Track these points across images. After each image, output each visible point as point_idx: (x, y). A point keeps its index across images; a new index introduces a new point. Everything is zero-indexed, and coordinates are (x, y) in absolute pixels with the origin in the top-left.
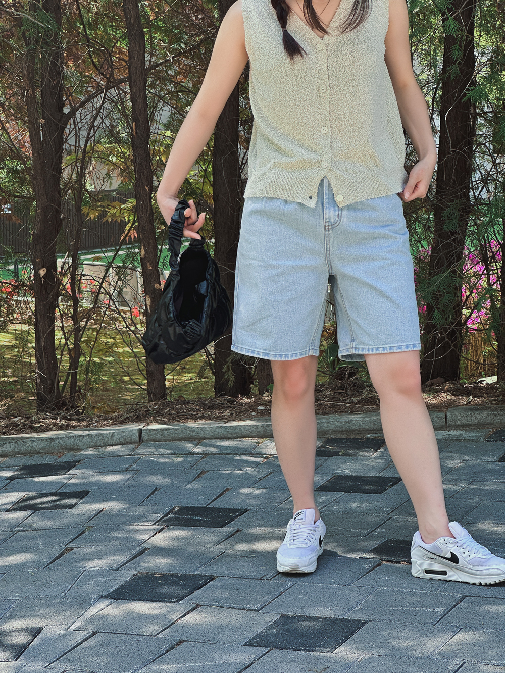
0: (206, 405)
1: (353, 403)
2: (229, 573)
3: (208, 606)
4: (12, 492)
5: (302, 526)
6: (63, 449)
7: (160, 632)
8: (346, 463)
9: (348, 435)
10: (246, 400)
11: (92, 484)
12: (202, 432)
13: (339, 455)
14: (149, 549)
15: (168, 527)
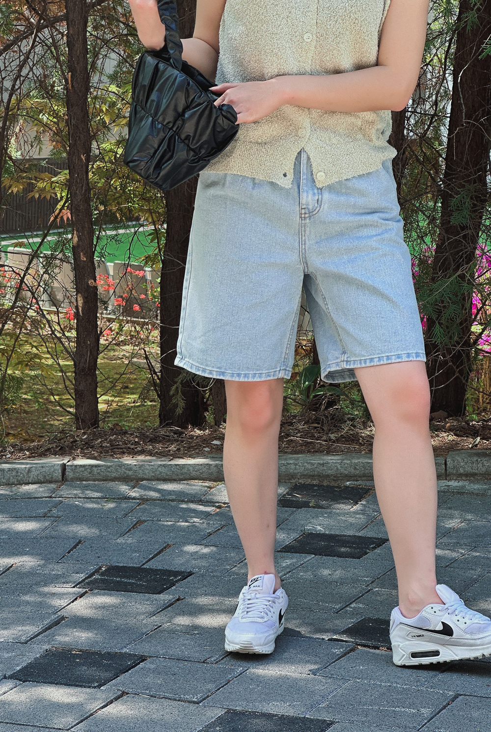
0: (147, 436)
1: (330, 440)
2: (165, 653)
3: (136, 694)
5: (258, 596)
7: (75, 725)
8: (318, 517)
9: (320, 481)
10: (198, 432)
12: (140, 471)
13: (309, 507)
14: (66, 618)
15: (91, 591)
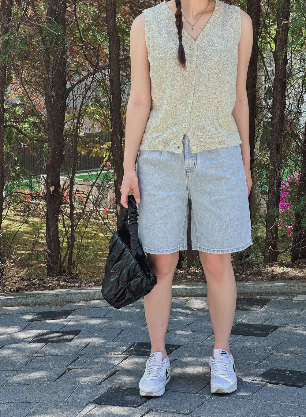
1: (247, 274)
3: (156, 410)
4: (33, 329)
6: (64, 302)
8: (243, 315)
9: (244, 296)
10: (180, 271)
11: (82, 325)
13: (240, 310)
14: (119, 370)
15: (130, 356)
